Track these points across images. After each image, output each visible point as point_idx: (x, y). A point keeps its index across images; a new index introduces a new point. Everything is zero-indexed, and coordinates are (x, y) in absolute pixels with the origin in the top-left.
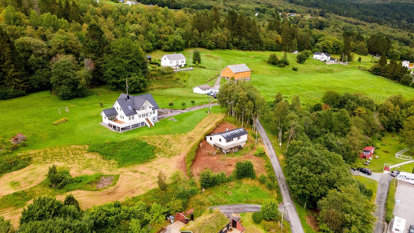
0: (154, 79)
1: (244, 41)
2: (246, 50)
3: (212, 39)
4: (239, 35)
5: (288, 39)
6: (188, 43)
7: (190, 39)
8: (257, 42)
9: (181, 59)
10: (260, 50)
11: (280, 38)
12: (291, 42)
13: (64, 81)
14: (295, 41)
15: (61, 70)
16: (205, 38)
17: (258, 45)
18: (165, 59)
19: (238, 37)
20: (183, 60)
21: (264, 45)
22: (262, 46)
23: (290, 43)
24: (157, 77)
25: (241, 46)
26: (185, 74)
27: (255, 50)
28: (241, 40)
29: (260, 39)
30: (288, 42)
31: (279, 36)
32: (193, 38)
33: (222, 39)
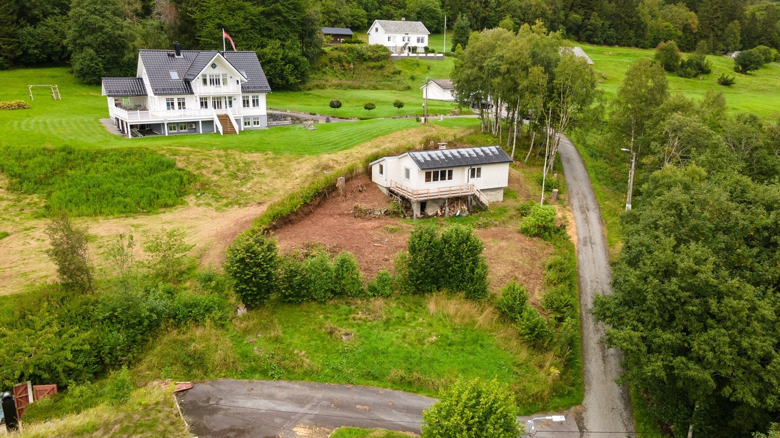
0: (337, 67)
1: (595, 20)
2: (598, 43)
3: (515, 11)
4: (583, 7)
5: (716, 22)
6: (456, 18)
7: (460, 10)
8: (631, 26)
9: (415, 31)
10: (637, 46)
11: (694, 20)
12: (723, 30)
13: (89, 39)
14: (735, 26)
15: (84, 12)
16: (498, 9)
17: (632, 33)
18: (377, 30)
19: (582, 11)
20: (421, 36)
21: (649, 34)
22: (642, 36)
23: (719, 33)
24: (344, 64)
25: (588, 32)
26: (418, 65)
27: (624, 46)
28: (589, 19)
29: (639, 18)
30: (716, 29)
31: (693, 13)
32: (469, 8)
33: (539, 13)
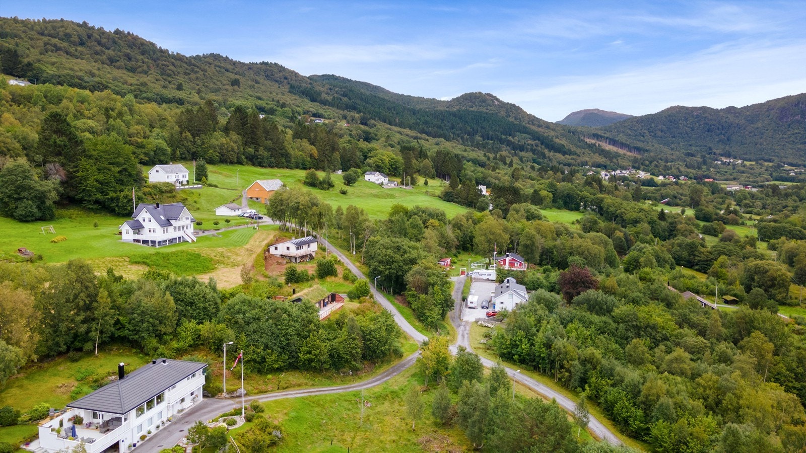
0: (150, 198)
1: (262, 152)
2: (265, 167)
3: (215, 148)
4: (253, 143)
5: (327, 152)
6: (175, 152)
7: (178, 147)
8: (282, 155)
10: (287, 168)
11: (314, 151)
12: (330, 157)
13: (23, 194)
14: (337, 155)
16: (203, 146)
17: (283, 160)
18: (157, 171)
19: (252, 146)
20: (184, 174)
21: (293, 160)
22: (289, 162)
23: (329, 159)
24: (153, 196)
25: (259, 160)
26: (193, 193)
27: (280, 168)
28: (258, 151)
29: (286, 151)
30: (327, 156)
31: (313, 147)
32: (183, 145)
33: (230, 149)
